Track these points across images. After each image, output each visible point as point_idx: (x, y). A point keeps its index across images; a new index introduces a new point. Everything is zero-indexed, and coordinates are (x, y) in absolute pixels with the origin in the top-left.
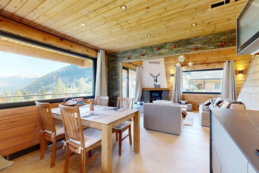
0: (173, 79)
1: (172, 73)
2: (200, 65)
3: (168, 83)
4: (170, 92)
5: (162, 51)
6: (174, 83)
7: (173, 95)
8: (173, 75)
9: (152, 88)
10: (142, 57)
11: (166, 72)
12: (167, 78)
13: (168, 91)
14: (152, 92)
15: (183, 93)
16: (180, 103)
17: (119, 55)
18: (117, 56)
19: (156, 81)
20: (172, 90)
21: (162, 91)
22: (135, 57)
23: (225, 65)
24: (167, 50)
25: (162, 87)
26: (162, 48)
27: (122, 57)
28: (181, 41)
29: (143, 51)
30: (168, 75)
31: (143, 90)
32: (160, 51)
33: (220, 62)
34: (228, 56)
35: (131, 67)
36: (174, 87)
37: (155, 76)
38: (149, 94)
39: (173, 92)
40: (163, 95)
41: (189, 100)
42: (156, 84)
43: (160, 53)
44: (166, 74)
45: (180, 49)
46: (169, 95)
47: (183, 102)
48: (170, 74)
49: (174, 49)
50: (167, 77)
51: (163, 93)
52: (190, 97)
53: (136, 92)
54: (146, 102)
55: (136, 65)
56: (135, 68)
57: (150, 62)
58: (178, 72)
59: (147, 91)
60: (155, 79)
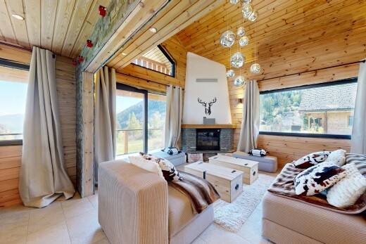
0: (241, 108)
1: (240, 97)
2: (297, 77)
3: (234, 115)
4: (237, 131)
6: (243, 115)
7: (240, 137)
8: (241, 101)
11: (230, 96)
12: (232, 107)
13: (232, 130)
14: (199, 131)
15: (261, 133)
16: (250, 153)
19: (210, 112)
20: (239, 129)
21: (220, 130)
25: (218, 122)
30: (234, 101)
33: (346, 65)
35: (151, 87)
36: (243, 121)
37: (207, 102)
38: (194, 134)
39: (241, 132)
40: (221, 137)
44: (230, 100)
46: (235, 137)
47: (257, 152)
48: (236, 100)
50: (231, 105)
53: (168, 130)
54: (189, 148)
55: (166, 85)
56: (163, 90)
57: (198, 80)
58: (249, 94)
59: (191, 130)
60: (207, 108)
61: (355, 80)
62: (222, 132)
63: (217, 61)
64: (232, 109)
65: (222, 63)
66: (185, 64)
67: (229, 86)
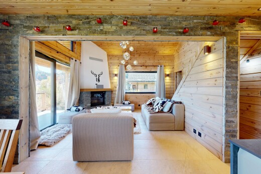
0: (116, 79)
1: (116, 73)
2: (140, 67)
3: (112, 83)
4: (114, 92)
5: (106, 27)
6: (118, 83)
7: (116, 96)
8: (116, 75)
9: (94, 88)
10: (69, 32)
11: (110, 71)
13: (111, 91)
14: (93, 93)
15: (126, 93)
16: (124, 104)
17: (18, 22)
18: (13, 22)
19: (99, 80)
20: (116, 91)
21: (105, 92)
22: (56, 31)
23: (158, 69)
24: (114, 28)
25: (105, 87)
26: (106, 23)
27: (25, 27)
28: (134, 17)
29: (71, 22)
30: (112, 75)
31: (82, 92)
32: (102, 28)
33: (154, 66)
34: (160, 61)
35: (59, 57)
36: (118, 87)
37: (97, 74)
38: (90, 95)
39: (117, 93)
40: (106, 96)
41: (131, 100)
42: (98, 84)
43: (101, 30)
44: (110, 74)
45: (133, 28)
46: (113, 96)
47: (126, 102)
49: (125, 28)
50: (110, 77)
51: (107, 93)
52: (132, 97)
53: (71, 94)
54: (86, 105)
55: (70, 58)
56: (68, 61)
57: (91, 58)
58: (121, 72)
59: (87, 92)
60: (97, 78)
61: (156, 72)
62: (106, 93)
63: (102, 49)
64: (110, 79)
65: (106, 51)
66: (81, 44)
67: (109, 65)
